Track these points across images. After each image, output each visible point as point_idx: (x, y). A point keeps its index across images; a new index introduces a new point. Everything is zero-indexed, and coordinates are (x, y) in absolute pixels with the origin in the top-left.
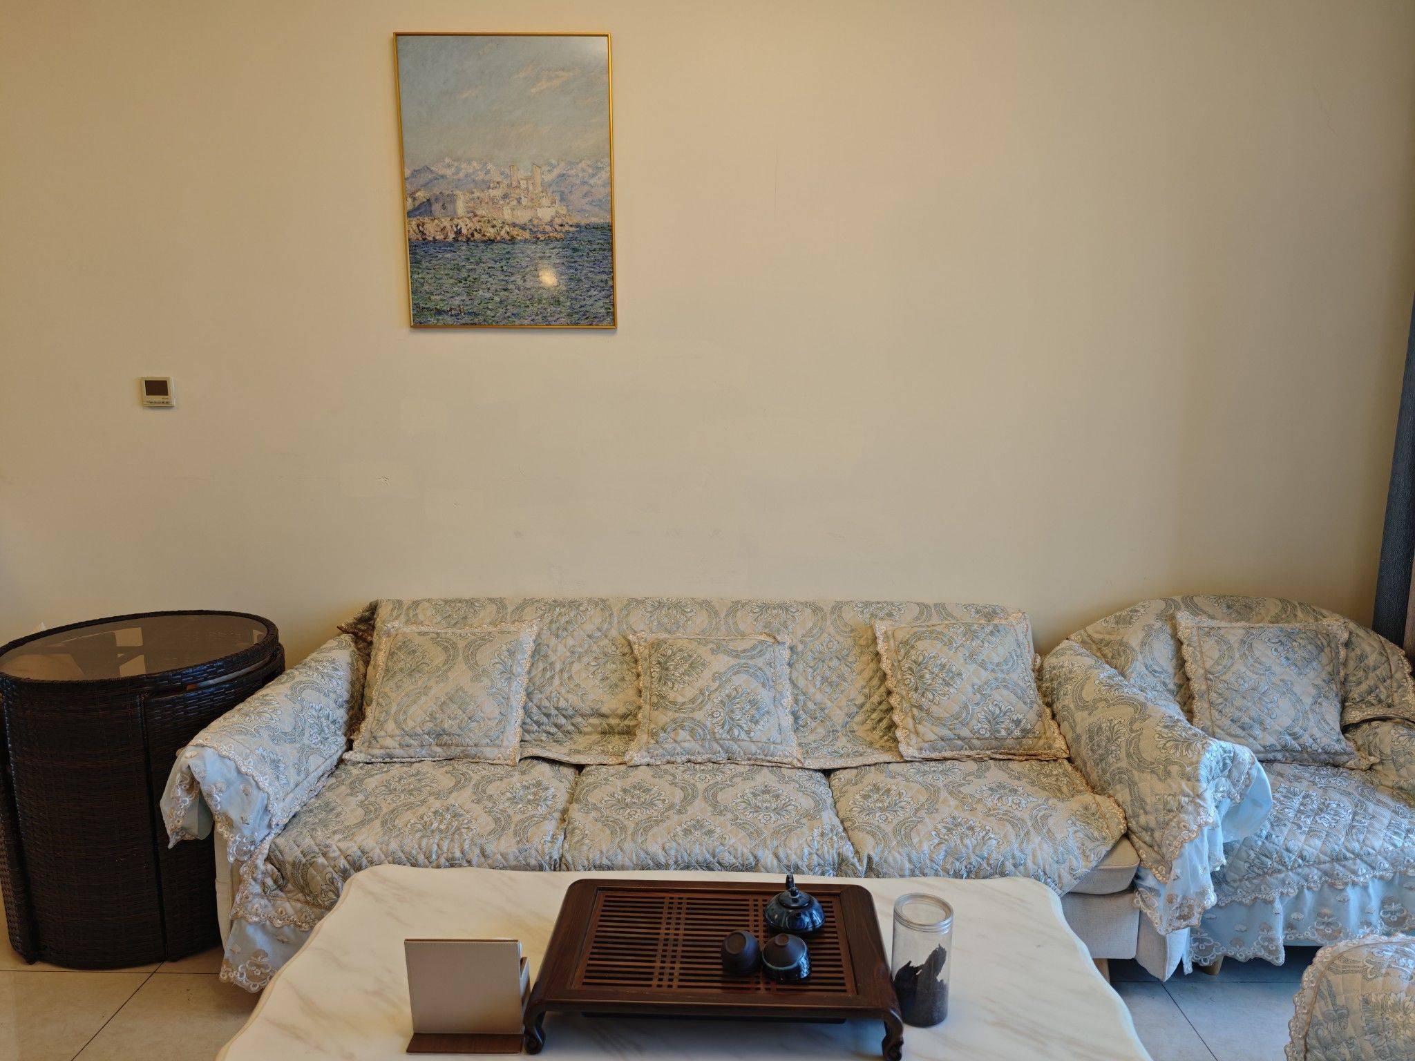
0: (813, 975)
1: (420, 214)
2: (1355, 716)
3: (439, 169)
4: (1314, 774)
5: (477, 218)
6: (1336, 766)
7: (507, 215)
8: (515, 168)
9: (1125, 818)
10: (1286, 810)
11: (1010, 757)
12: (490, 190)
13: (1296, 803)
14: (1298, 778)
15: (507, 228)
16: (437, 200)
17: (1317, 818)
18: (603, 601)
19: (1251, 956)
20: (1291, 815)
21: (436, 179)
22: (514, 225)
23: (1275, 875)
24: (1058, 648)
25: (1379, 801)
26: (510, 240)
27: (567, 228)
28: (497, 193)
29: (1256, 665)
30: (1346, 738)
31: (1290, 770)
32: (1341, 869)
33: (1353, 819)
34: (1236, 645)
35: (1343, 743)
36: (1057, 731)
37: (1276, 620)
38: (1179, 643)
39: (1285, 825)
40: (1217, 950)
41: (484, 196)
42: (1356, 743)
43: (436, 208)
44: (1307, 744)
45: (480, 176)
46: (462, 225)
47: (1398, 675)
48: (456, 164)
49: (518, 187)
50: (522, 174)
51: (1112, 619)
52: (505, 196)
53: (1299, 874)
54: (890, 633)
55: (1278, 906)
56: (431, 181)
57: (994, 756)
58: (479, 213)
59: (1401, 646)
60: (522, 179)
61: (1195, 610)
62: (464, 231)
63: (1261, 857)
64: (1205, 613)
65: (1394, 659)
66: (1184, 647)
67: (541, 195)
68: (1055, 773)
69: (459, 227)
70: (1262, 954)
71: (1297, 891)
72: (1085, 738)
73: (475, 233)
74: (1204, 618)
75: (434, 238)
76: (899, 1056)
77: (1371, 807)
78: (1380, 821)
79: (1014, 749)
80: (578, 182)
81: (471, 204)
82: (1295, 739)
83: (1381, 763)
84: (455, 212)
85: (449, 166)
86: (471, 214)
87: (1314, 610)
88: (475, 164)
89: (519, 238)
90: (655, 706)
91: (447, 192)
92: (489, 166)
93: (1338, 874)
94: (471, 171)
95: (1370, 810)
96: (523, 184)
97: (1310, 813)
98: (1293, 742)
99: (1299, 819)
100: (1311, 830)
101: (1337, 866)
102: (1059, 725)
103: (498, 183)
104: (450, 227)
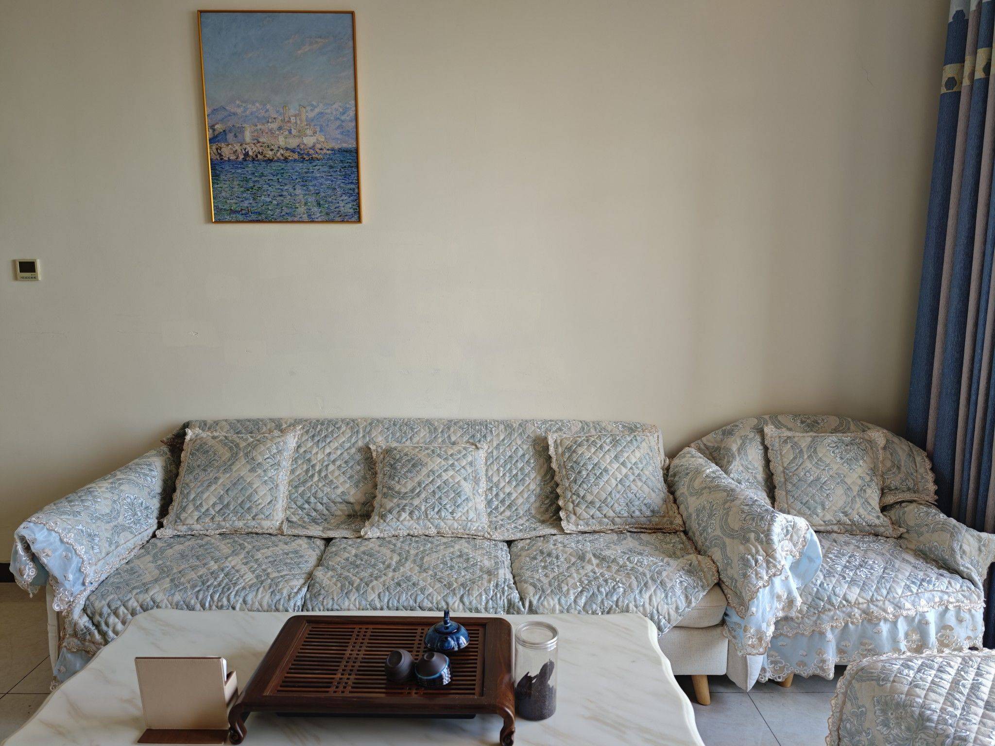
0: (454, 682)
1: (218, 141)
2: (890, 499)
3: (231, 108)
4: (859, 541)
5: (260, 144)
6: (876, 535)
7: (281, 141)
8: (287, 108)
9: (718, 571)
10: (836, 566)
11: (643, 530)
12: (269, 124)
13: (844, 561)
14: (847, 544)
15: (282, 151)
16: (230, 131)
17: (858, 571)
18: (353, 421)
19: (811, 673)
20: (839, 569)
21: (230, 116)
22: (287, 149)
23: (826, 613)
24: (680, 453)
25: (903, 559)
26: (284, 160)
27: (325, 151)
28: (274, 126)
29: (819, 462)
30: (884, 515)
31: (842, 538)
32: (875, 608)
33: (884, 571)
34: (805, 450)
35: (882, 519)
36: (677, 511)
37: (835, 431)
38: (766, 449)
39: (834, 576)
40: (788, 669)
41: (265, 127)
42: (891, 519)
43: (230, 137)
44: (855, 519)
45: (262, 113)
46: (249, 149)
47: (922, 470)
48: (244, 105)
49: (289, 122)
50: (292, 112)
51: (720, 432)
52: (280, 128)
53: (844, 612)
54: (559, 441)
55: (830, 636)
56: (226, 117)
57: (631, 530)
58: (261, 140)
59: (924, 449)
60: (292, 116)
61: (778, 425)
62: (251, 153)
63: (816, 599)
64: (785, 426)
65: (918, 459)
66: (770, 451)
67: (306, 127)
68: (673, 541)
69: (247, 151)
70: (818, 672)
71: (843, 624)
72: (694, 516)
73: (259, 155)
74: (784, 430)
75: (229, 158)
76: (511, 742)
77: (897, 563)
78: (903, 574)
79: (645, 524)
80: (332, 118)
81: (256, 134)
82: (846, 516)
83: (908, 532)
84: (244, 140)
85: (239, 106)
86: (256, 141)
87: (862, 424)
88: (257, 105)
89: (290, 158)
90: (385, 495)
91: (238, 125)
92: (268, 107)
93: (873, 612)
94: (255, 110)
95: (897, 566)
96: (293, 119)
97: (853, 568)
98: (845, 518)
99: (845, 572)
100: (852, 580)
101: (872, 606)
102: (678, 508)
103: (275, 118)
104: (240, 150)
